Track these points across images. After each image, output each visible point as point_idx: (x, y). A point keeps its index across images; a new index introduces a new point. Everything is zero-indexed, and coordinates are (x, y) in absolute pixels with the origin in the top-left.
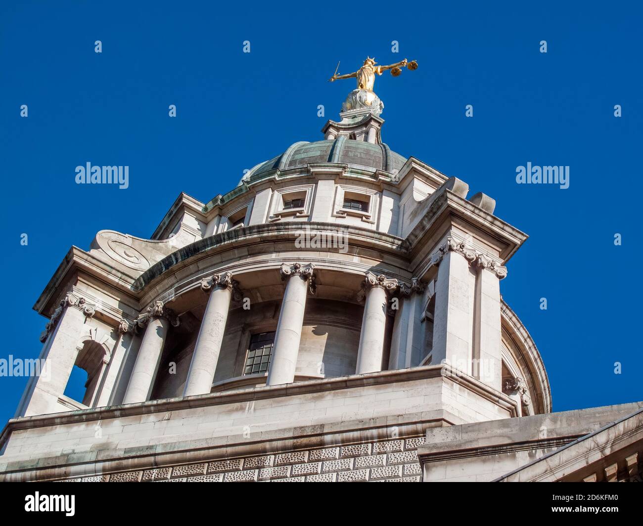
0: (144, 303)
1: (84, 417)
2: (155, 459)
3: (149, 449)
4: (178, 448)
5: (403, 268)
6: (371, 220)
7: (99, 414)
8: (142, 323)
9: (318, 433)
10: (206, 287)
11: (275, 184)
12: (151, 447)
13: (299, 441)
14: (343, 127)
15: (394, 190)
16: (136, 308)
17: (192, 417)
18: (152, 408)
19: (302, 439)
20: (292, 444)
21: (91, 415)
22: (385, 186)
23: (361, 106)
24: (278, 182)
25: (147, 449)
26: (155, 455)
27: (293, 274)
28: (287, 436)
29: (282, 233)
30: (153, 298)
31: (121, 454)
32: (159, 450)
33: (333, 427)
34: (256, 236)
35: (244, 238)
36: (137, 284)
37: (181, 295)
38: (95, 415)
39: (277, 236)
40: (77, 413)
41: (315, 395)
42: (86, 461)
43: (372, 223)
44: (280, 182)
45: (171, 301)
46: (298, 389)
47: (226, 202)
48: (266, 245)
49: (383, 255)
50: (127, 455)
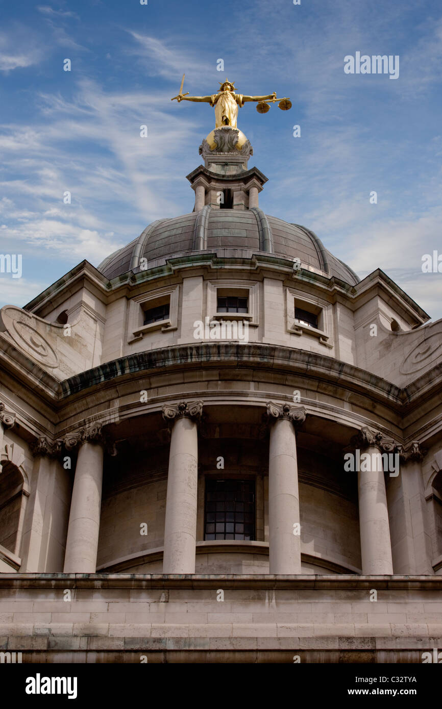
0: (65, 415)
1: (53, 583)
2: (165, 657)
3: (156, 643)
4: (195, 646)
5: (395, 423)
6: (328, 342)
7: (73, 582)
8: (71, 445)
9: (370, 648)
10: (169, 415)
11: (208, 272)
12: (158, 640)
13: (347, 656)
14: (216, 177)
15: (348, 304)
16: (51, 420)
17: (197, 602)
18: (144, 583)
19: (350, 654)
20: (338, 658)
21: (63, 582)
22: (339, 298)
23: (229, 151)
24: (212, 271)
25: (154, 642)
26: (165, 651)
27: (281, 417)
28: (331, 647)
29: (266, 360)
30: (79, 411)
31: (120, 645)
32: (171, 646)
33: (386, 642)
34: (233, 358)
35: (219, 359)
36: (59, 389)
37: (129, 419)
38: (69, 582)
39: (259, 363)
40: (44, 576)
41: (349, 593)
42: (74, 649)
43: (330, 347)
44: (215, 271)
45: (114, 424)
46: (329, 584)
47: (138, 282)
48: (243, 372)
49: (375, 404)
50: (129, 647)
